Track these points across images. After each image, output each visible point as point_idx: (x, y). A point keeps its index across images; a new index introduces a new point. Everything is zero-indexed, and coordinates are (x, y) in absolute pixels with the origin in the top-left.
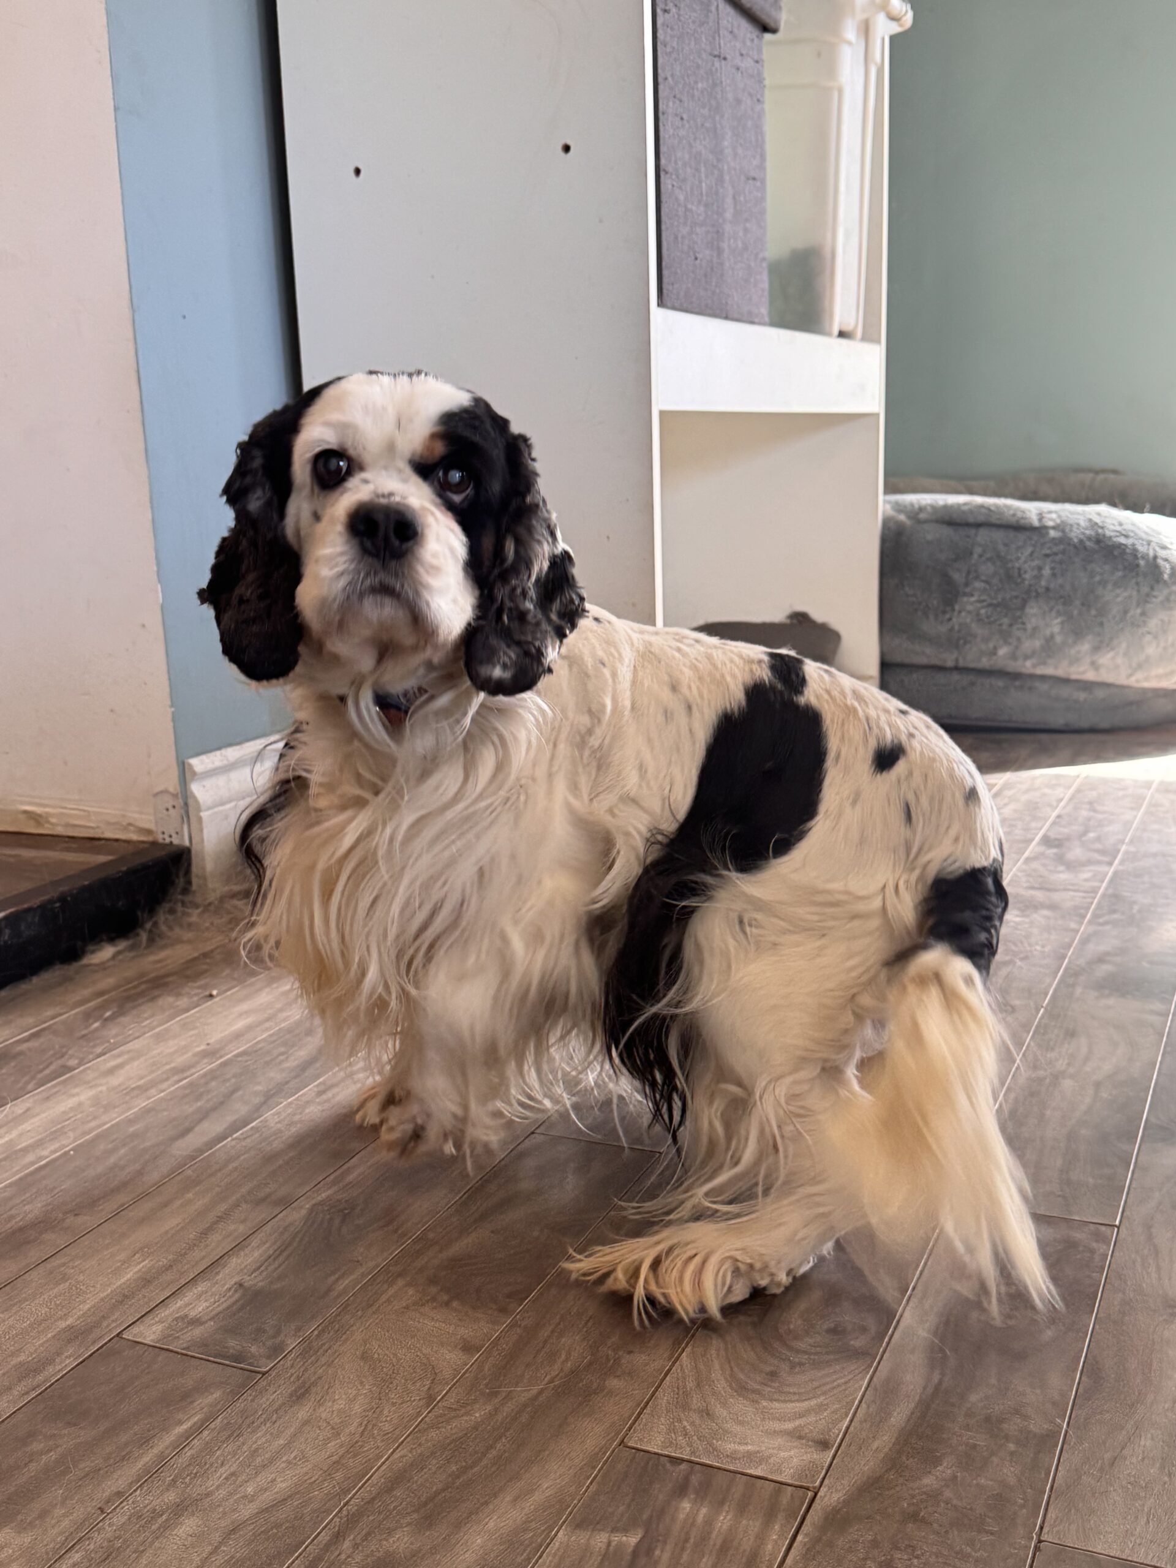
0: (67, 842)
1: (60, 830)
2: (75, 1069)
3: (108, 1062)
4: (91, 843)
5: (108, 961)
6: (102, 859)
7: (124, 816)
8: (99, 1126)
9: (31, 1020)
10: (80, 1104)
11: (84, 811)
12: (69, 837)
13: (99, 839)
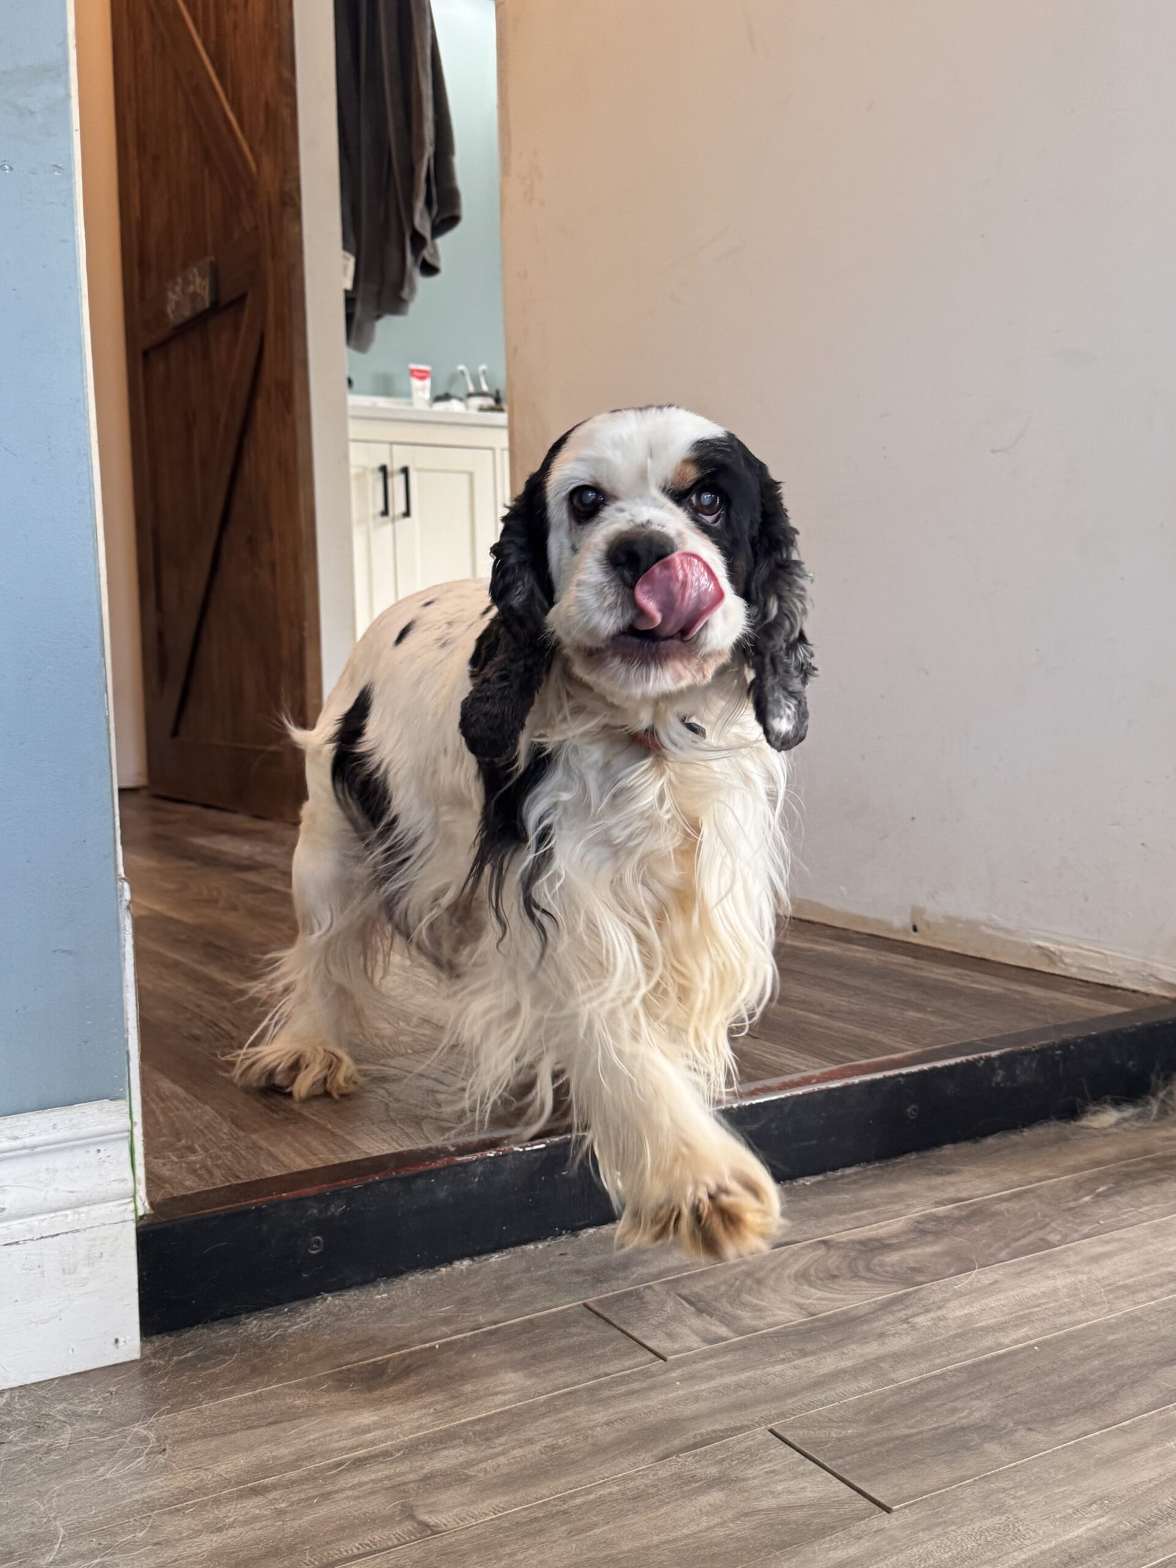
0: (1080, 986)
1: (1073, 972)
2: (1056, 1246)
3: (1093, 1247)
4: (1106, 991)
5: (1111, 1126)
6: (1117, 1009)
7: (1145, 965)
8: (1073, 1324)
9: (1015, 1178)
10: (1055, 1290)
11: (1102, 954)
12: (1081, 980)
13: (1117, 988)
